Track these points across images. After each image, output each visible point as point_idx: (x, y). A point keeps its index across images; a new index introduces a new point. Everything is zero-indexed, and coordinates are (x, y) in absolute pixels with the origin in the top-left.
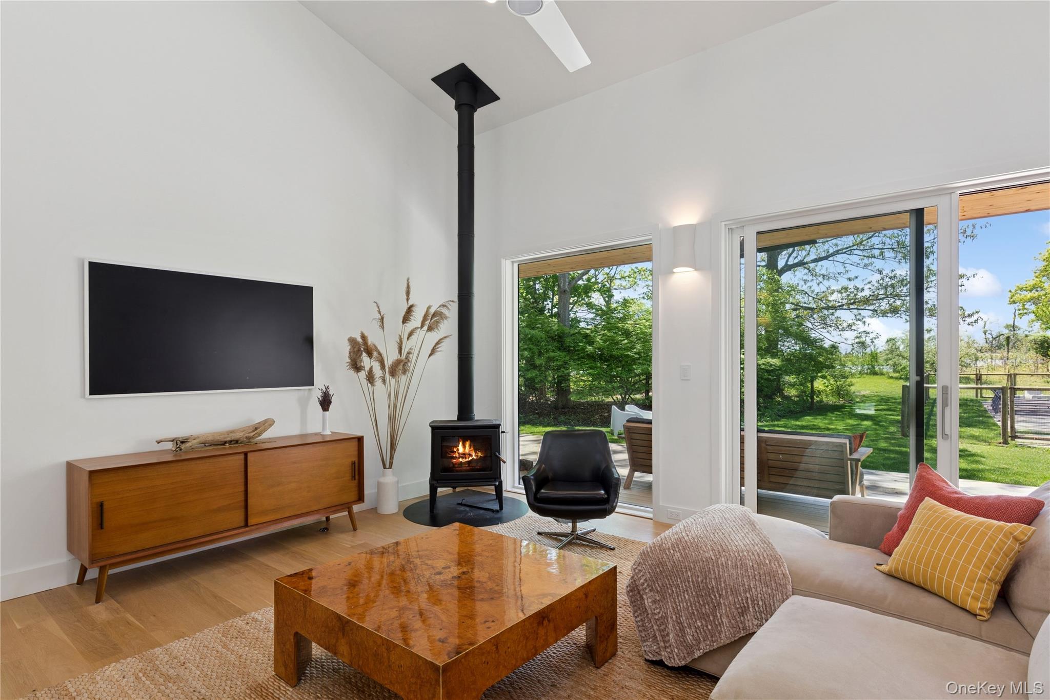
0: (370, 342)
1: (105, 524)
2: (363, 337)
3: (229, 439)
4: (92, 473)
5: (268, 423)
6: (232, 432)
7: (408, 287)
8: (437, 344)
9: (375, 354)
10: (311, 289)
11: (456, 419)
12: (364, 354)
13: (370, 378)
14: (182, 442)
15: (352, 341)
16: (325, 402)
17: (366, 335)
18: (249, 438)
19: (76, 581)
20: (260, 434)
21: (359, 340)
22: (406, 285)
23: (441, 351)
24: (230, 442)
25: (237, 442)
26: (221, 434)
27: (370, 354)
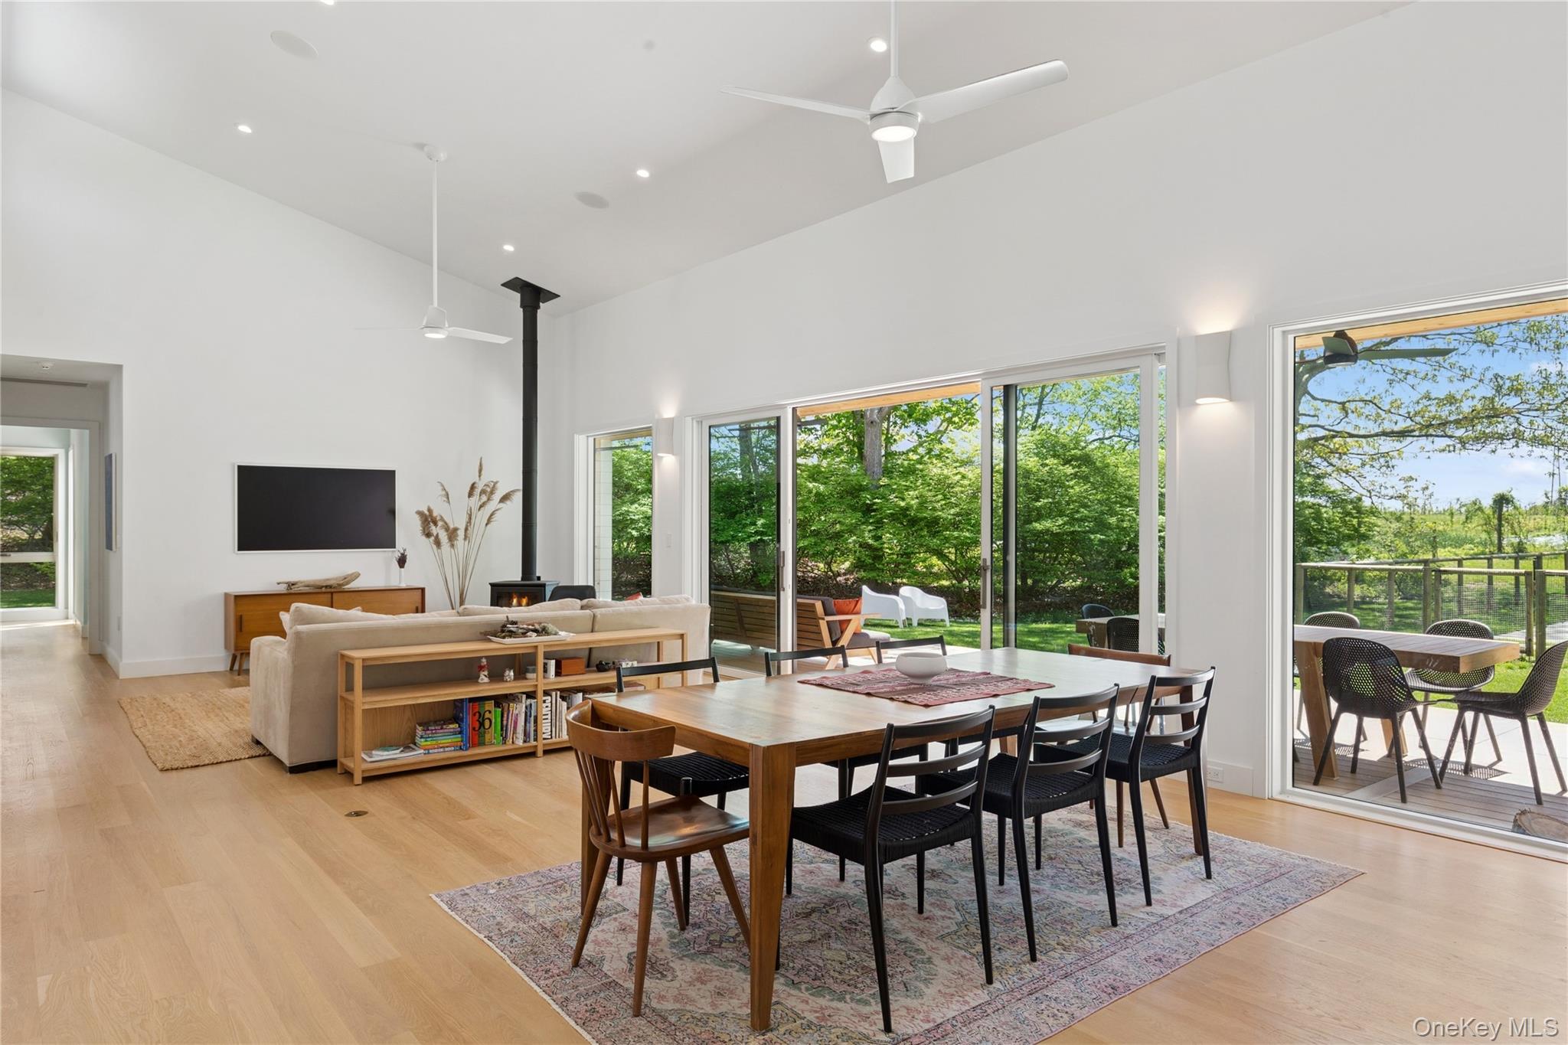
0: (435, 514)
1: (243, 629)
2: (430, 510)
3: (324, 585)
4: (236, 597)
5: (356, 576)
6: (328, 580)
7: (481, 465)
8: (492, 515)
9: (440, 523)
10: (394, 472)
11: (520, 579)
12: (431, 524)
13: (438, 543)
14: (293, 585)
15: (420, 513)
16: (402, 561)
17: (432, 508)
18: (340, 585)
19: (228, 669)
20: (348, 583)
21: (427, 513)
22: (479, 464)
23: (495, 521)
24: (326, 587)
25: (331, 587)
26: (320, 581)
27: (435, 524)
